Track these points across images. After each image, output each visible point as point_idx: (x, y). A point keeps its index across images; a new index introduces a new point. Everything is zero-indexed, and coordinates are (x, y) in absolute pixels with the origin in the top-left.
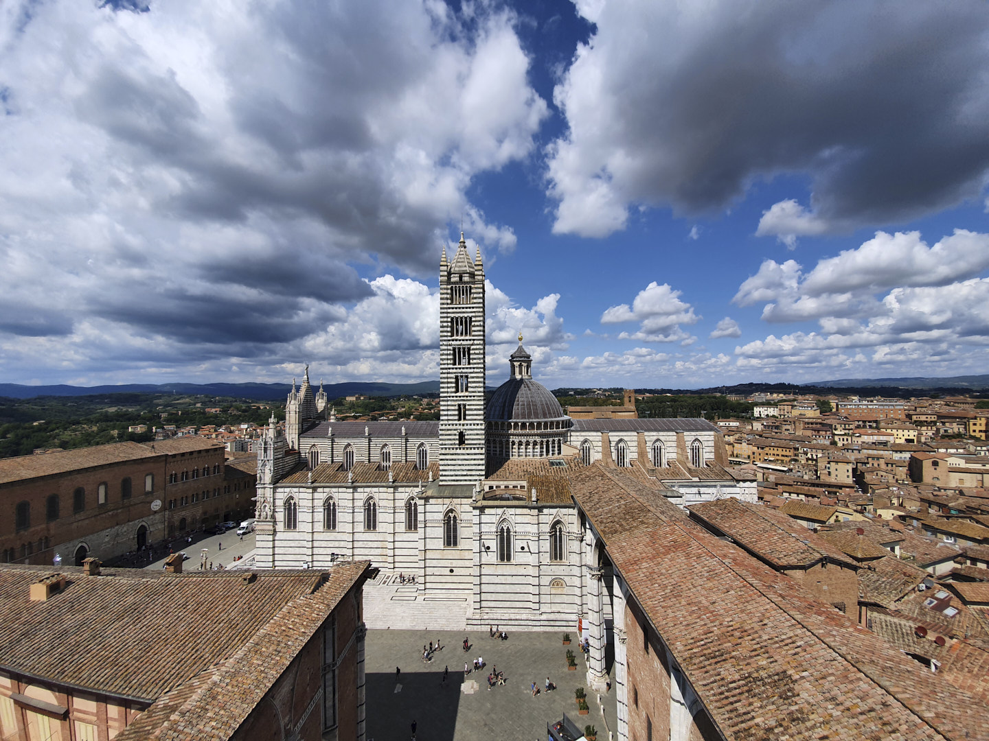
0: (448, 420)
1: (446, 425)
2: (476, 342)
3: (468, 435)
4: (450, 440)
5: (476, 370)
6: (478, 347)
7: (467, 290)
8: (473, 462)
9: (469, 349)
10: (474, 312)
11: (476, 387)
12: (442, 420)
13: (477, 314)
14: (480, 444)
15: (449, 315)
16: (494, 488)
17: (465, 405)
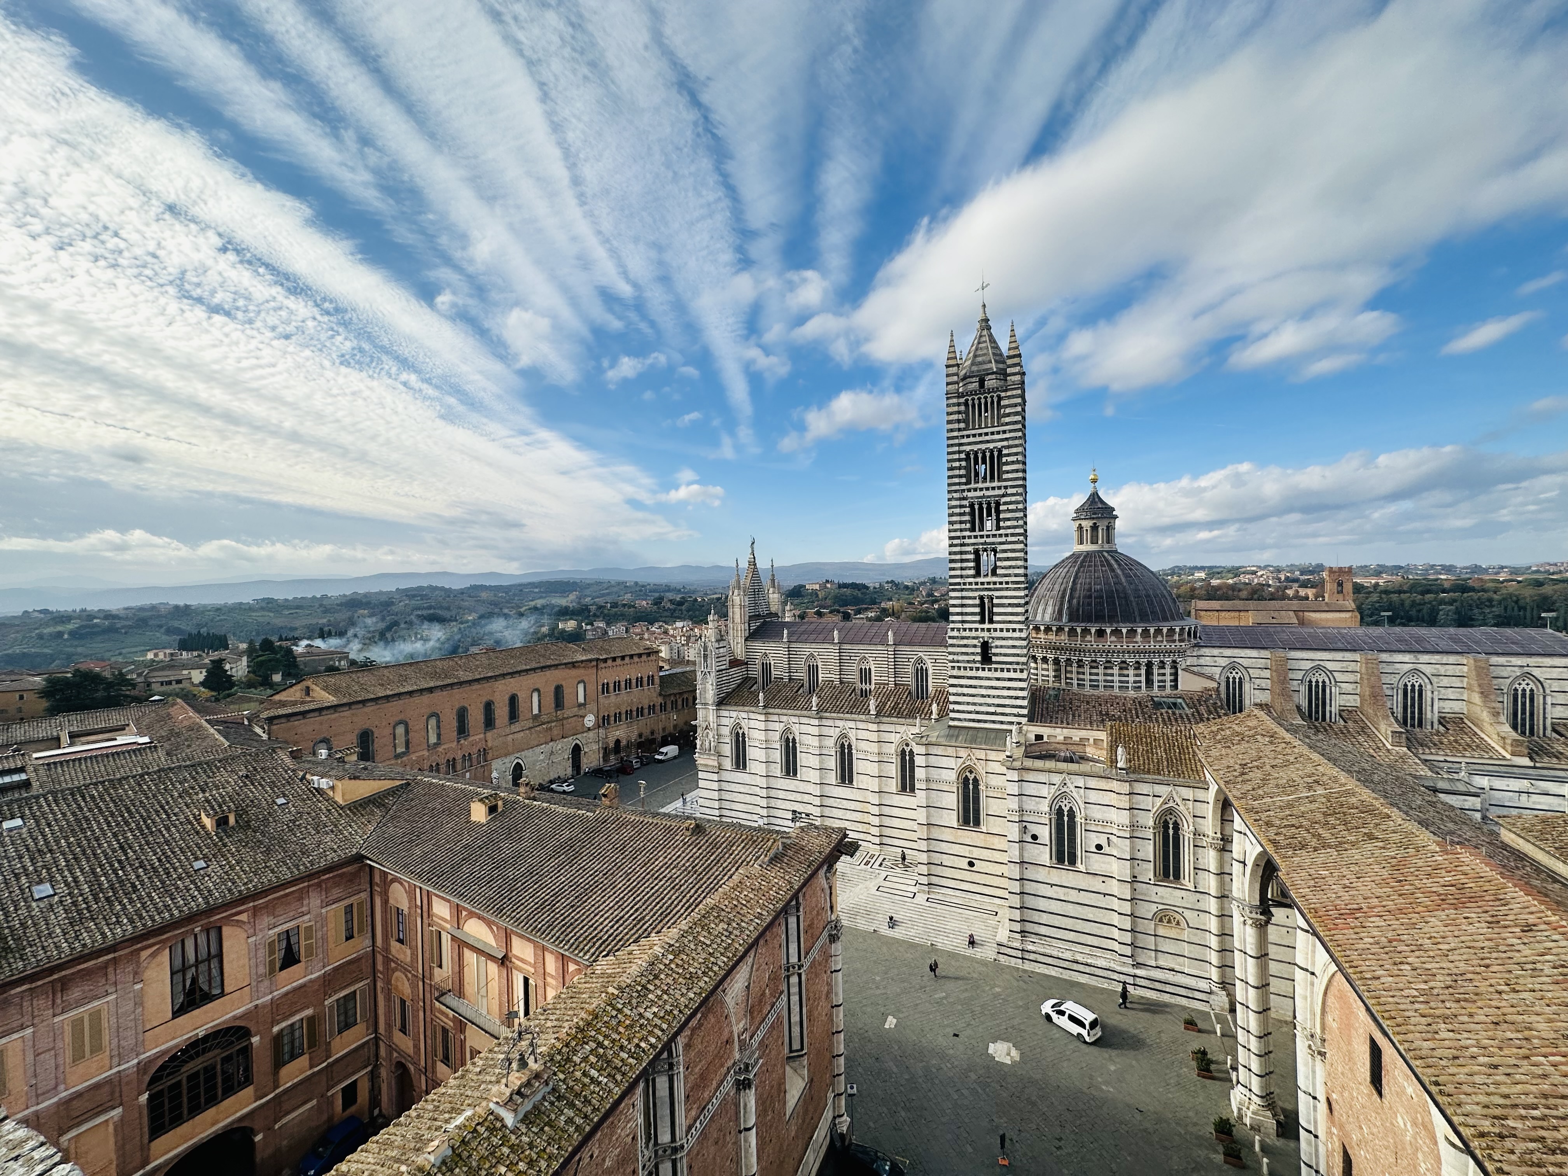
0: (963, 622)
1: (959, 630)
2: (1010, 491)
3: (997, 647)
4: (967, 654)
5: (1010, 539)
6: (1013, 499)
7: (992, 402)
8: (1006, 693)
9: (998, 504)
10: (1007, 439)
11: (1010, 567)
12: (953, 622)
13: (1011, 442)
14: (1018, 663)
15: (962, 448)
16: (1045, 739)
17: (991, 598)
